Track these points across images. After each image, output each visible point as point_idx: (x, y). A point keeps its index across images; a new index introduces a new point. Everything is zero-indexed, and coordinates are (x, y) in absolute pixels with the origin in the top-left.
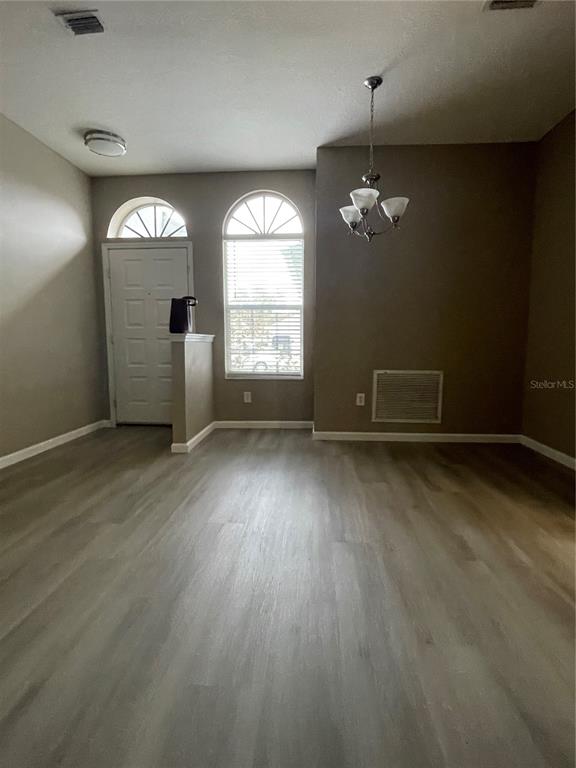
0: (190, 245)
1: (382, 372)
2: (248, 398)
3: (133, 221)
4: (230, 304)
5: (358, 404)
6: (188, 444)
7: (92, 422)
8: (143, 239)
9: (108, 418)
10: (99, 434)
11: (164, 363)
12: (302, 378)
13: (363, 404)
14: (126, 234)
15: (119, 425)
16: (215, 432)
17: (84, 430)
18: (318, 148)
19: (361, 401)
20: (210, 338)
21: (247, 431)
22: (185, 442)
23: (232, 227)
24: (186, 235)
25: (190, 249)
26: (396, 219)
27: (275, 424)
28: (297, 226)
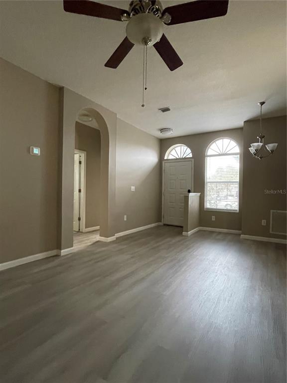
0: (193, 160)
1: (275, 211)
2: (213, 218)
3: (173, 152)
4: (208, 181)
5: (263, 224)
6: (189, 233)
7: (156, 222)
8: (177, 159)
9: (161, 222)
10: (158, 227)
11: (181, 203)
12: (238, 212)
13: (265, 225)
14: (171, 157)
15: (164, 225)
16: (200, 231)
17: (153, 225)
18: (245, 122)
19: (264, 223)
20: (199, 194)
21: (212, 232)
22: (187, 232)
23: (210, 152)
24: (191, 156)
25: (193, 161)
26: (272, 151)
27: (225, 230)
28: (237, 149)
